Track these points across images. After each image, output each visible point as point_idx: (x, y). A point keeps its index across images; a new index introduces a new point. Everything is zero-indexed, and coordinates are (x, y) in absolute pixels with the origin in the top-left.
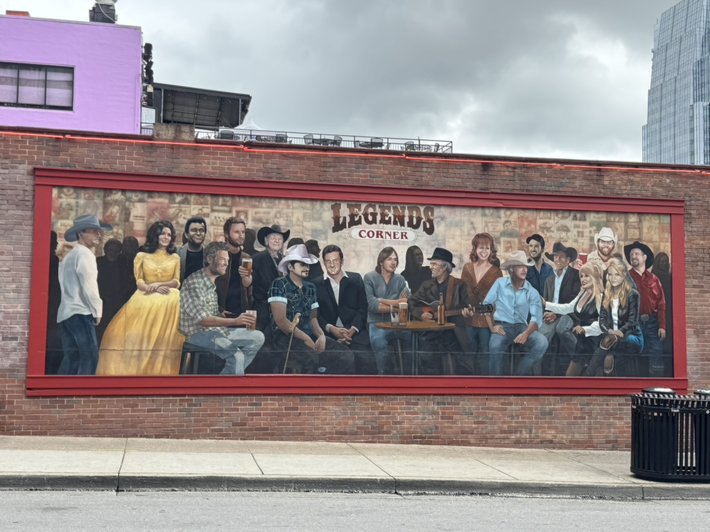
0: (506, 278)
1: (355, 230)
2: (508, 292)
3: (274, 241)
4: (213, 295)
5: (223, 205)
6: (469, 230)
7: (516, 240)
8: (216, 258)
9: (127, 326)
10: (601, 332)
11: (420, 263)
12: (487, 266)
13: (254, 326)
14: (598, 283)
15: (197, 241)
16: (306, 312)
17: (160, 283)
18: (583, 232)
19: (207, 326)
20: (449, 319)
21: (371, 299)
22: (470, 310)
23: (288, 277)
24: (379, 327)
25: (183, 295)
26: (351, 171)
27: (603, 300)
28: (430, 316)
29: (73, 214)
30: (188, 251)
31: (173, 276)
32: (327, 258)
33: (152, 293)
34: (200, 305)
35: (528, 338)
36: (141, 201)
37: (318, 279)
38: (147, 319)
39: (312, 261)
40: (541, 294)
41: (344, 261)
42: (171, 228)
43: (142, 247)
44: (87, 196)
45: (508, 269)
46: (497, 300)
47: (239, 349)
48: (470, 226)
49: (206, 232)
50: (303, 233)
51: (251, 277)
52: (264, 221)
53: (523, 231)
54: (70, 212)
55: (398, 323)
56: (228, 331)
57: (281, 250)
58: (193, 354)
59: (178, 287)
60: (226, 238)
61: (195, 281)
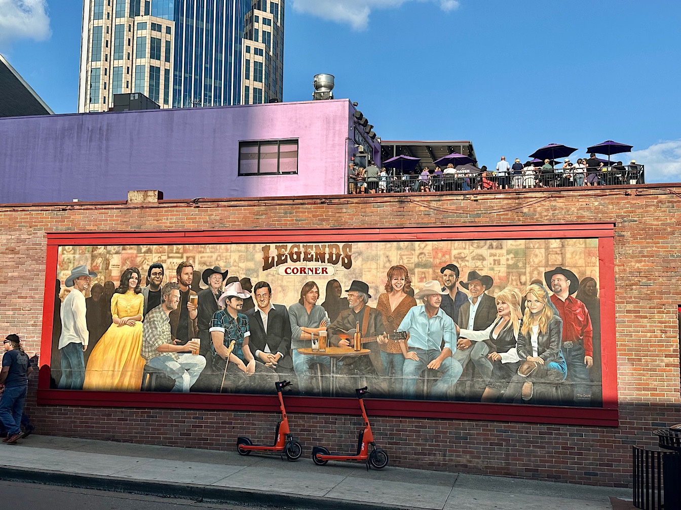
0: (420, 305)
1: (282, 268)
2: (422, 320)
3: (215, 279)
4: (167, 327)
5: (176, 253)
6: (385, 263)
7: (431, 270)
8: (170, 296)
9: (105, 352)
10: (519, 359)
11: (339, 295)
12: (401, 296)
13: (198, 352)
14: (516, 310)
15: (157, 283)
16: (240, 340)
17: (129, 318)
18: (500, 259)
19: (162, 352)
20: (365, 346)
21: (294, 328)
22: (384, 337)
23: (225, 310)
24: (301, 353)
25: (145, 326)
26: (280, 217)
27: (521, 327)
28: (347, 343)
29: (71, 266)
30: (150, 291)
31: (139, 311)
32: (257, 293)
33: (123, 325)
34: (158, 335)
35: (441, 364)
36: (117, 253)
37: (250, 311)
38: (119, 346)
39: (245, 295)
40: (456, 322)
41: (272, 295)
42: (138, 273)
43: (117, 289)
44: (81, 251)
45: (422, 298)
46: (411, 328)
47: (186, 371)
48: (385, 259)
49: (163, 275)
50: (238, 272)
51: (196, 310)
52: (208, 264)
53: (438, 261)
54: (69, 264)
55: (318, 350)
56: (178, 356)
57: (221, 287)
58: (151, 374)
59: (142, 320)
60: (178, 279)
61: (154, 315)
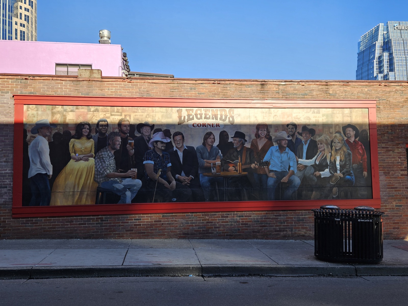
0: (276, 146)
2: (277, 154)
3: (146, 130)
4: (113, 161)
5: (117, 112)
8: (114, 141)
9: (66, 179)
10: (330, 175)
11: (227, 140)
12: (264, 140)
13: (136, 177)
14: (328, 147)
15: (103, 132)
16: (165, 168)
17: (84, 155)
19: (110, 178)
20: (244, 170)
21: (200, 160)
22: (256, 165)
23: (154, 149)
24: (205, 176)
25: (96, 161)
26: (187, 91)
27: (331, 157)
28: (233, 169)
30: (98, 137)
31: (91, 151)
32: (175, 139)
33: (79, 161)
34: (106, 166)
35: (289, 179)
36: (72, 111)
37: (171, 150)
38: (77, 175)
39: (167, 140)
40: (296, 154)
41: (185, 140)
42: (89, 125)
43: (73, 136)
44: (43, 109)
45: (276, 141)
46: (271, 159)
47: (128, 190)
48: (254, 119)
49: (108, 127)
51: (133, 150)
52: (140, 120)
53: (285, 120)
54: (34, 118)
55: (216, 173)
56: (122, 180)
57: (150, 135)
58: (102, 193)
59: (94, 157)
60: (119, 130)
61: (103, 153)
